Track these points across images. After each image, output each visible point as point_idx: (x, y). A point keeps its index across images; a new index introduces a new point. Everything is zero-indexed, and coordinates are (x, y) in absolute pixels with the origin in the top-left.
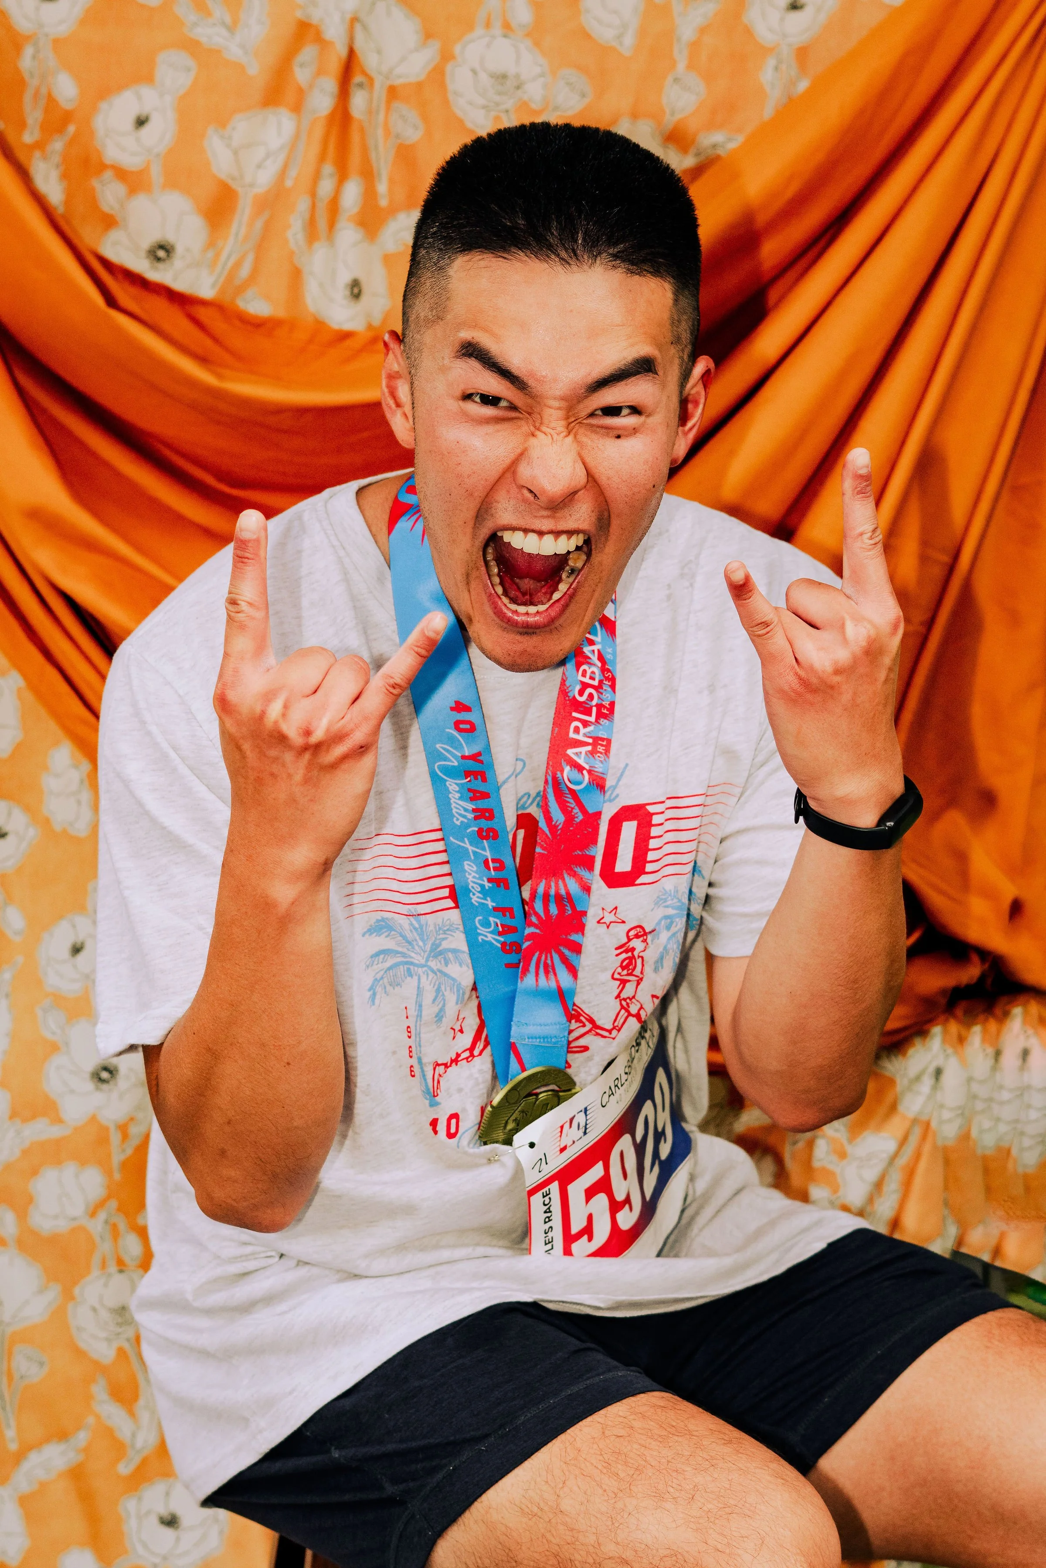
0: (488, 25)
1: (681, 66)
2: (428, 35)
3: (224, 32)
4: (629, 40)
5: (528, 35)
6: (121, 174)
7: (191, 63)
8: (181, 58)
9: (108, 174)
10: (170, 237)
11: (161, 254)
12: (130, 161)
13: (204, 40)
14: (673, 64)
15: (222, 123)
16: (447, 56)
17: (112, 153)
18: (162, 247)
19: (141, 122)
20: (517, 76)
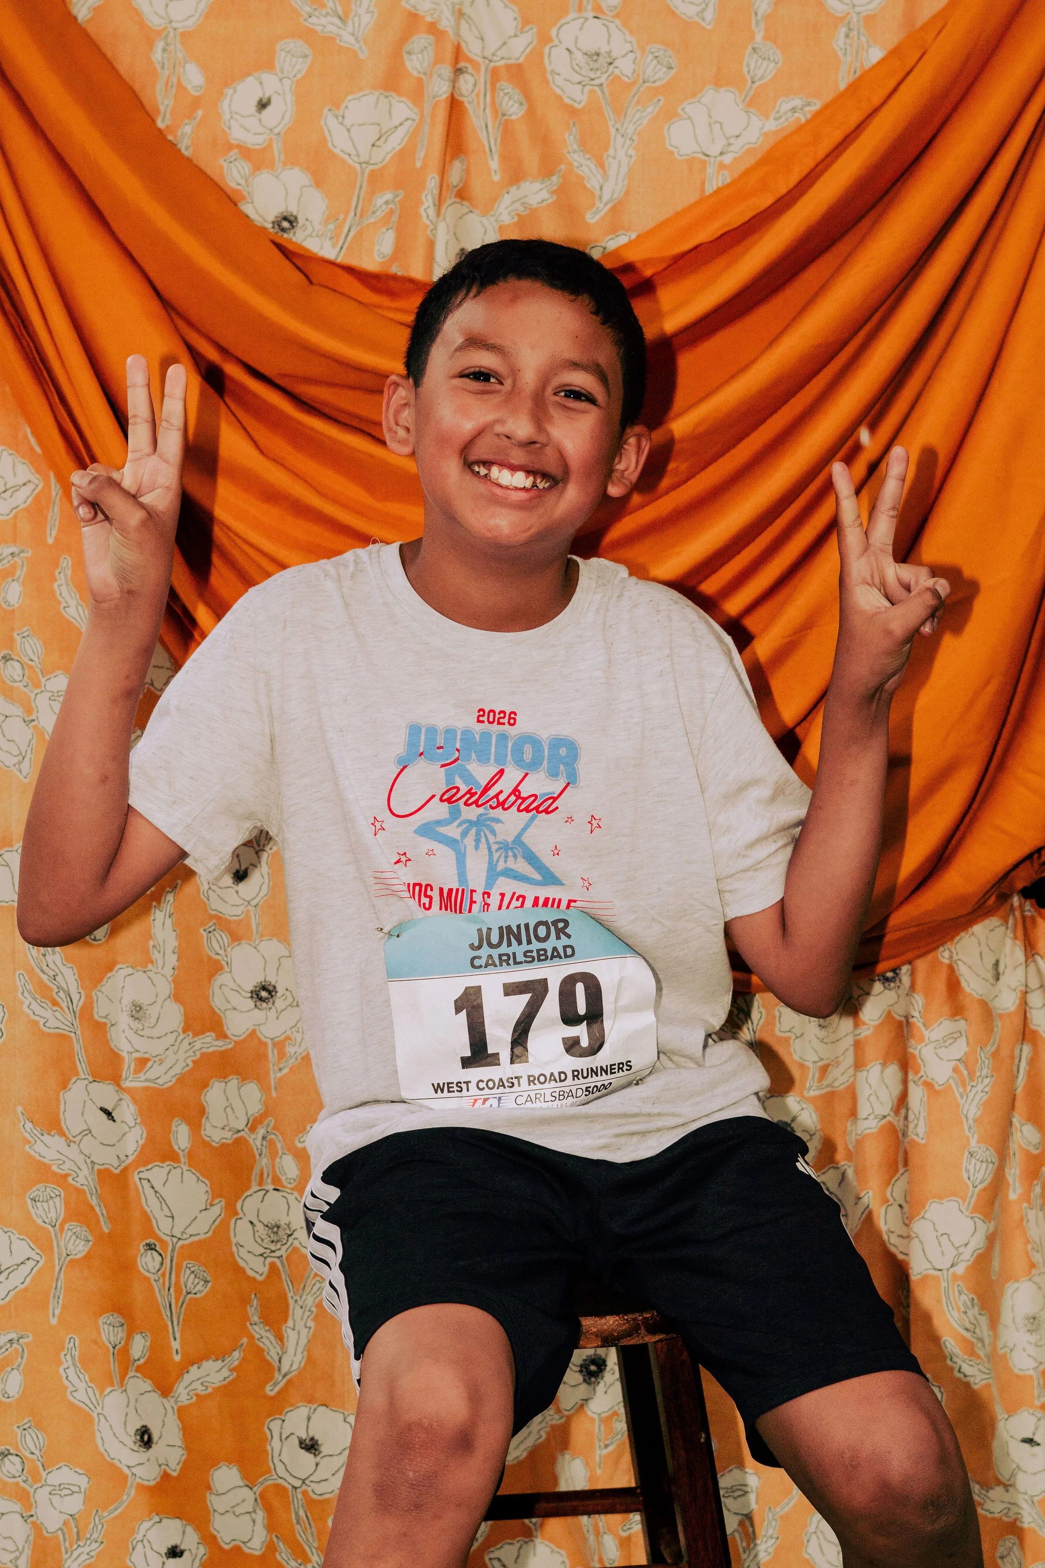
0: (580, 9)
1: (759, 37)
2: (526, 21)
3: (337, 21)
4: (709, 15)
5: (617, 16)
6: (246, 152)
7: (307, 50)
8: (298, 46)
9: (234, 153)
10: (293, 209)
11: (286, 224)
12: (253, 141)
13: (319, 28)
14: (752, 37)
15: (336, 105)
16: (544, 39)
17: (237, 134)
18: (285, 219)
19: (263, 105)
20: (609, 53)
